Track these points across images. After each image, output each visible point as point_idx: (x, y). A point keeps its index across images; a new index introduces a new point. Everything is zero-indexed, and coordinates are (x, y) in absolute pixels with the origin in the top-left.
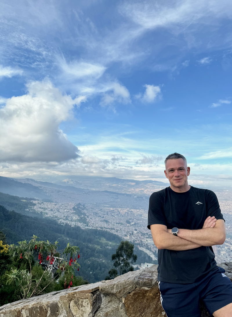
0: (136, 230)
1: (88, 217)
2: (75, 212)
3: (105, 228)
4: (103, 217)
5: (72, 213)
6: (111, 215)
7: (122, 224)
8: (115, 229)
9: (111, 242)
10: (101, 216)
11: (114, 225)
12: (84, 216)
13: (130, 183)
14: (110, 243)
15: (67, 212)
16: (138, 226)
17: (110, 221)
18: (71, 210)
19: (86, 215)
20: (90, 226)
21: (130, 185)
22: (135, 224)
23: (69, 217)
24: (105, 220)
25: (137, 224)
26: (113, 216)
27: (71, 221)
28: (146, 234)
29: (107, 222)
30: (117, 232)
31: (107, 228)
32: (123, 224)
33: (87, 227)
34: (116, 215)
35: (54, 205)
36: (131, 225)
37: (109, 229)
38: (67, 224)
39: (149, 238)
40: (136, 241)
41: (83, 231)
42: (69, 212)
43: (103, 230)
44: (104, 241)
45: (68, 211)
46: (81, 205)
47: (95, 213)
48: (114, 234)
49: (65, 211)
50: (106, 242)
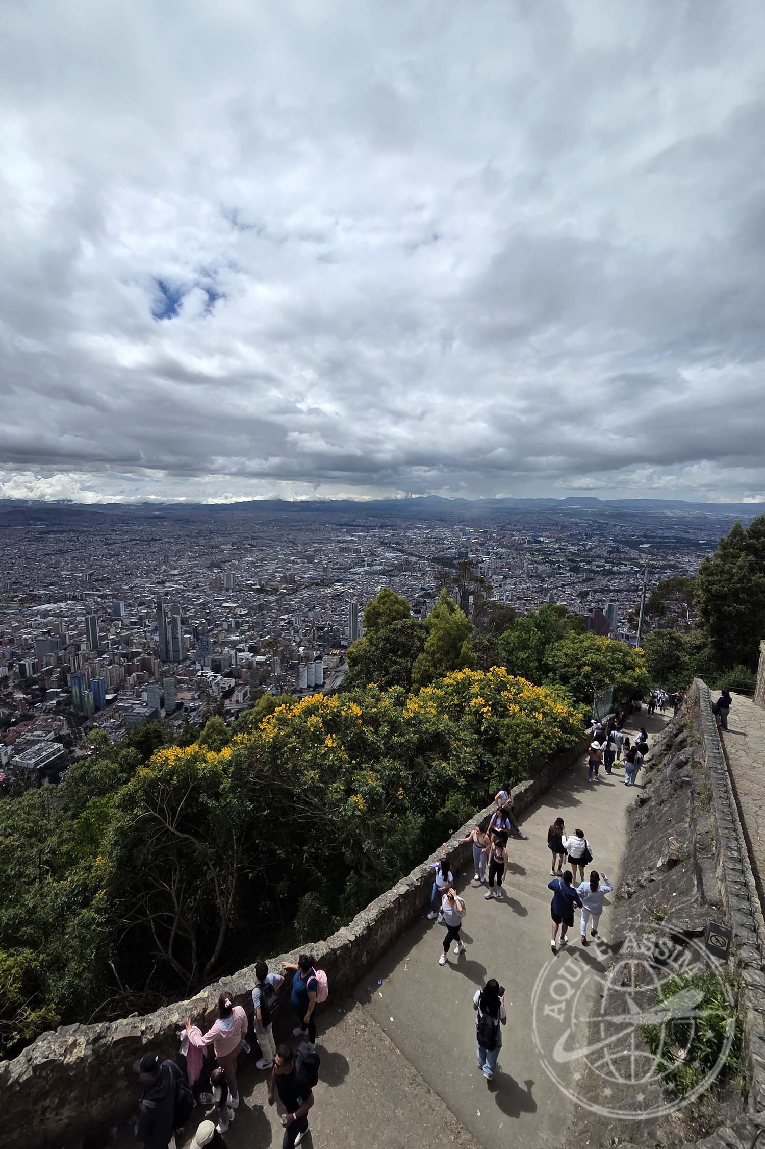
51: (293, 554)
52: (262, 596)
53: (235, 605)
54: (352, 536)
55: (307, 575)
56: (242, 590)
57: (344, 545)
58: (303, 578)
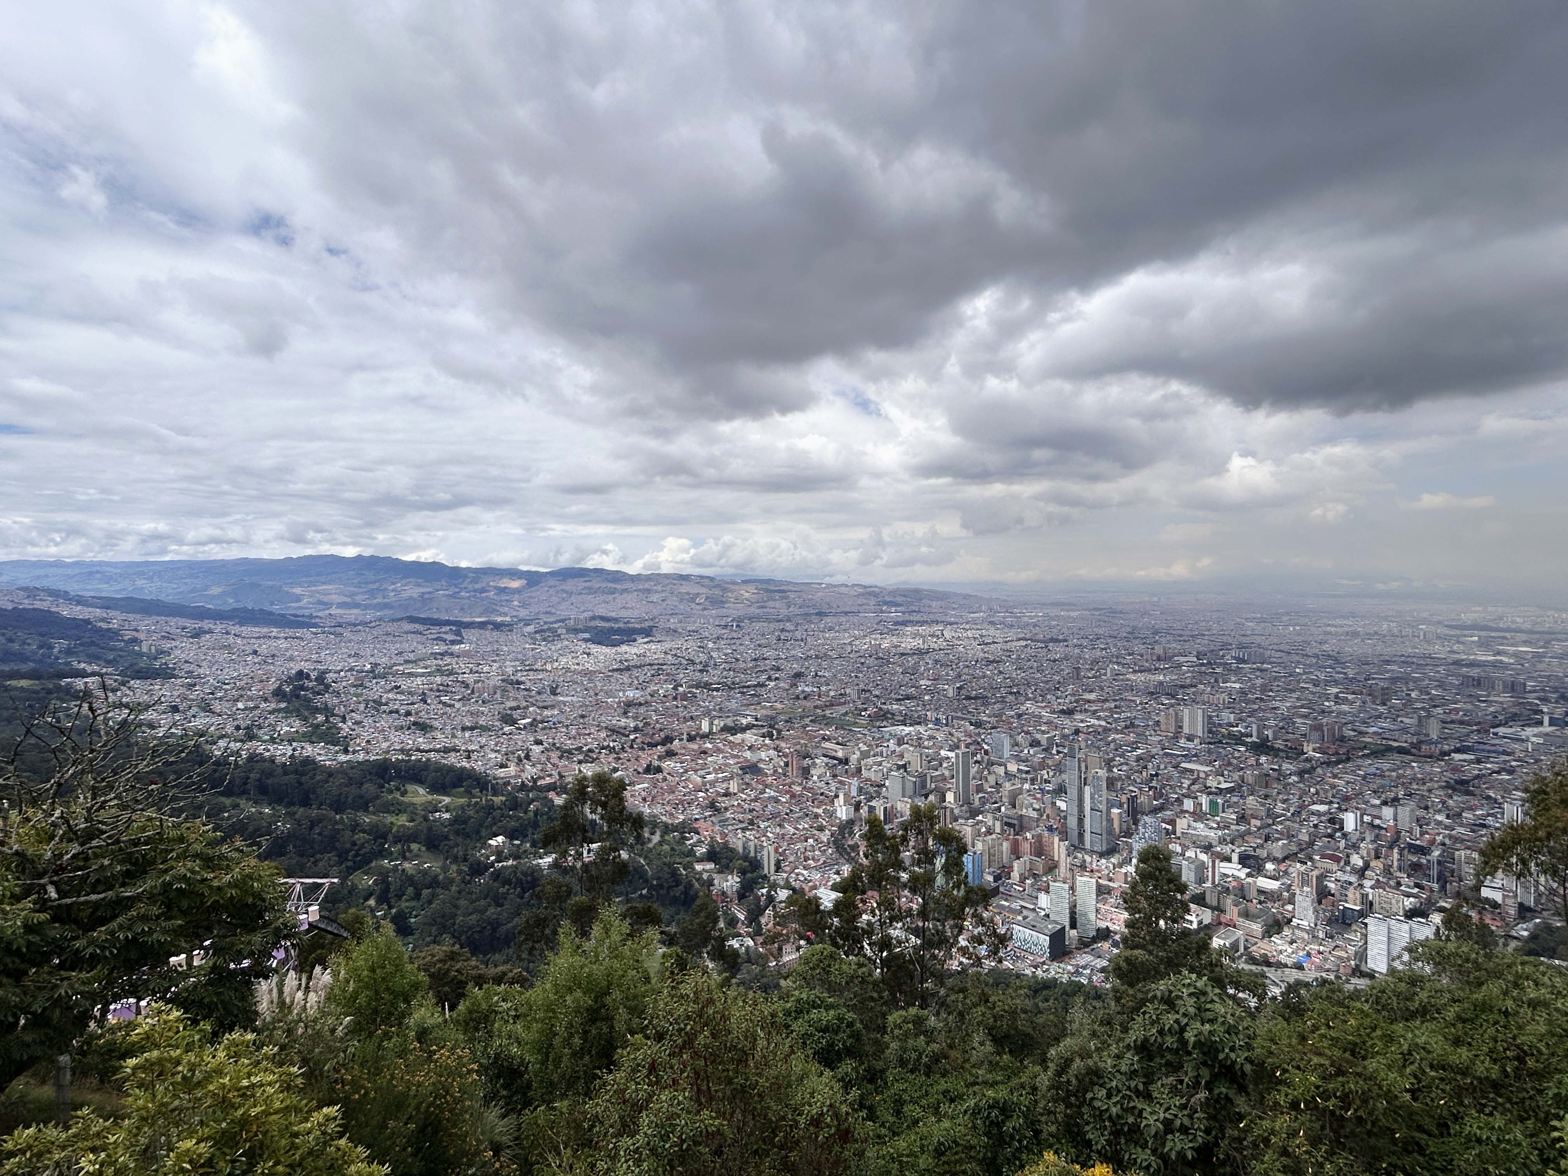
0: (539, 742)
1: (344, 720)
2: (283, 705)
3: (418, 750)
4: (408, 714)
5: (271, 713)
6: (440, 702)
7: (485, 729)
8: (459, 751)
9: (448, 795)
10: (397, 712)
11: (454, 736)
12: (327, 717)
13: (505, 580)
14: (447, 800)
15: (246, 709)
16: (544, 729)
17: (436, 724)
18: (266, 700)
19: (333, 715)
20: (354, 752)
21: (506, 588)
22: (534, 724)
23: (260, 727)
24: (415, 724)
25: (542, 722)
26: (445, 704)
27: (273, 740)
28: (576, 749)
29: (424, 728)
30: (469, 757)
31: (427, 752)
32: (489, 730)
33: (343, 758)
34: (460, 700)
35: (182, 690)
36: (518, 729)
37: (437, 751)
38: (253, 758)
39: (587, 762)
40: (543, 778)
41: (330, 773)
42: (256, 707)
43: (413, 758)
44: (419, 795)
45: (251, 704)
46: (308, 677)
47: (371, 704)
48: (459, 765)
49: (240, 705)
50: (430, 797)
51: (1336, 683)
52: (1263, 759)
53: (1207, 769)
54: (1499, 653)
55: (1375, 729)
56: (1220, 742)
57: (1474, 672)
58: (1361, 733)
